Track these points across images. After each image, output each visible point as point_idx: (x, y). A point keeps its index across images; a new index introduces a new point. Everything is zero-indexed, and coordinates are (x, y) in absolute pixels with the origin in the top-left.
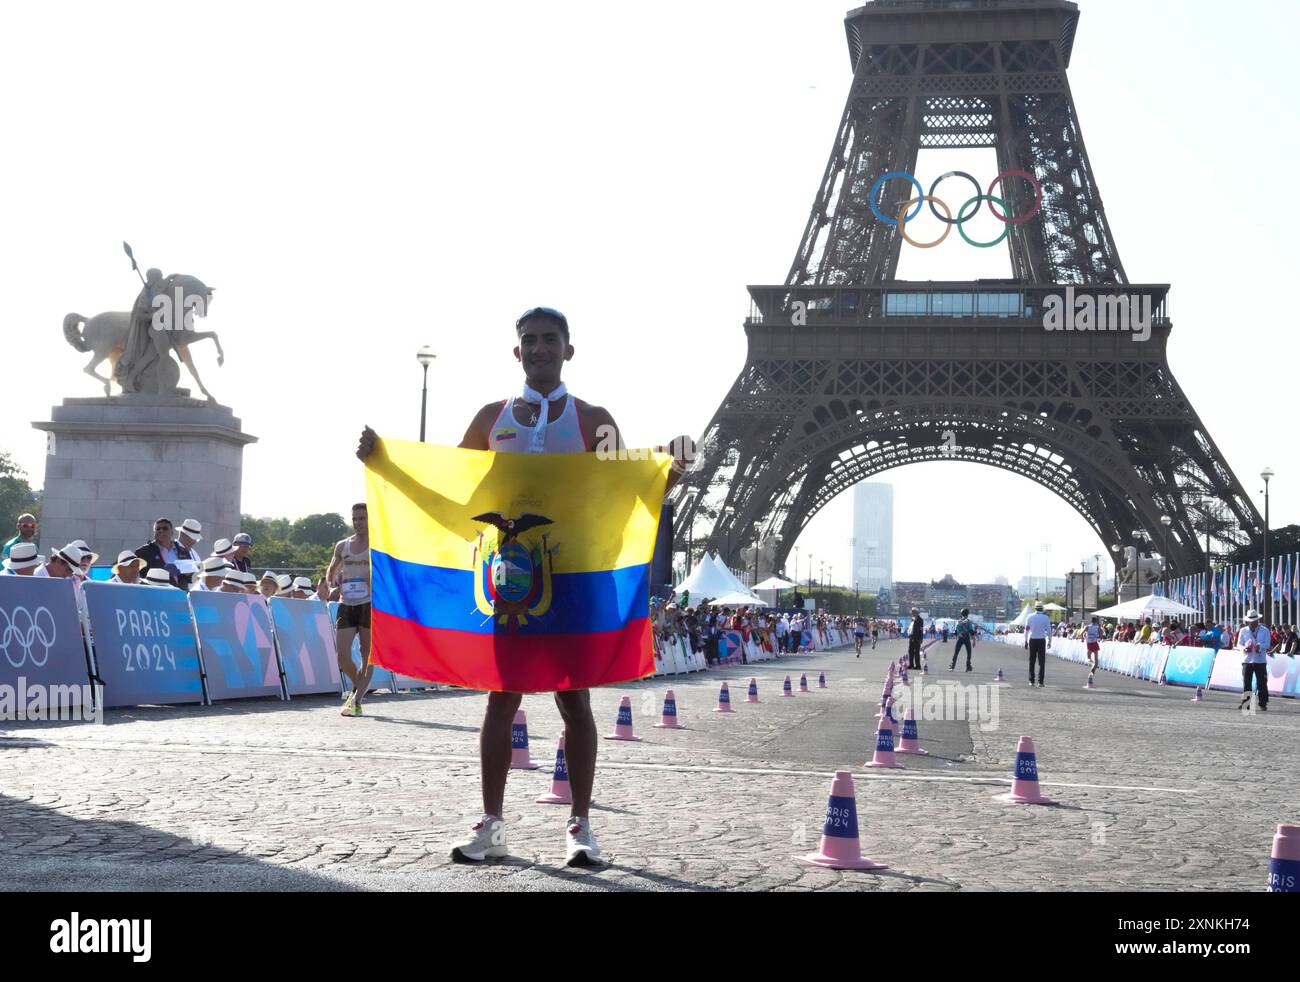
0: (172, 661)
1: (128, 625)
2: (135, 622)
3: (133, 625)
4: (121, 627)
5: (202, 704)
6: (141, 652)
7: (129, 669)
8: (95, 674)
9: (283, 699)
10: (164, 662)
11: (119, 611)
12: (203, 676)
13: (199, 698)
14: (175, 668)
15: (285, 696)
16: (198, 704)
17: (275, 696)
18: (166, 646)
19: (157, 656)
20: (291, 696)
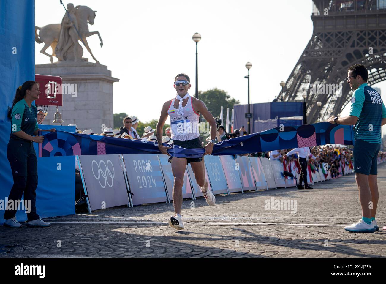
0: (154, 183)
1: (138, 168)
2: (140, 166)
3: (140, 167)
4: (136, 168)
5: (167, 202)
6: (144, 179)
7: (141, 187)
8: (129, 190)
9: (193, 199)
10: (152, 184)
11: (134, 161)
12: (166, 189)
13: (166, 200)
14: (156, 187)
15: (194, 198)
16: (165, 202)
17: (190, 198)
18: (152, 176)
19: (149, 181)
20: (196, 198)
